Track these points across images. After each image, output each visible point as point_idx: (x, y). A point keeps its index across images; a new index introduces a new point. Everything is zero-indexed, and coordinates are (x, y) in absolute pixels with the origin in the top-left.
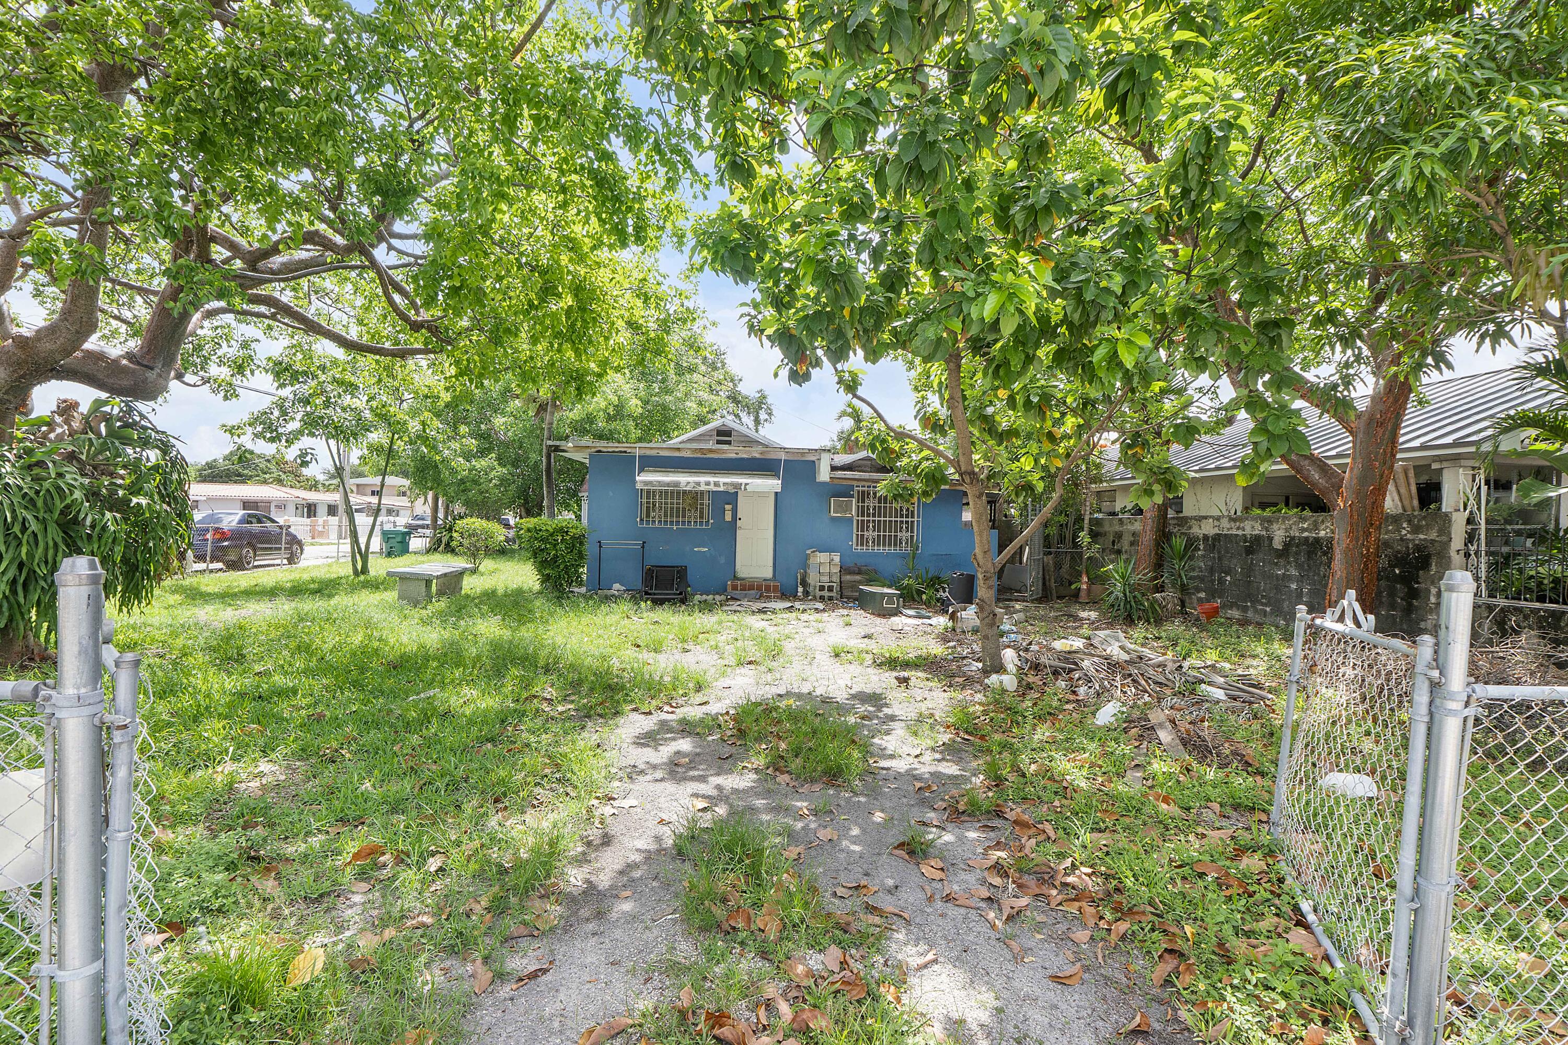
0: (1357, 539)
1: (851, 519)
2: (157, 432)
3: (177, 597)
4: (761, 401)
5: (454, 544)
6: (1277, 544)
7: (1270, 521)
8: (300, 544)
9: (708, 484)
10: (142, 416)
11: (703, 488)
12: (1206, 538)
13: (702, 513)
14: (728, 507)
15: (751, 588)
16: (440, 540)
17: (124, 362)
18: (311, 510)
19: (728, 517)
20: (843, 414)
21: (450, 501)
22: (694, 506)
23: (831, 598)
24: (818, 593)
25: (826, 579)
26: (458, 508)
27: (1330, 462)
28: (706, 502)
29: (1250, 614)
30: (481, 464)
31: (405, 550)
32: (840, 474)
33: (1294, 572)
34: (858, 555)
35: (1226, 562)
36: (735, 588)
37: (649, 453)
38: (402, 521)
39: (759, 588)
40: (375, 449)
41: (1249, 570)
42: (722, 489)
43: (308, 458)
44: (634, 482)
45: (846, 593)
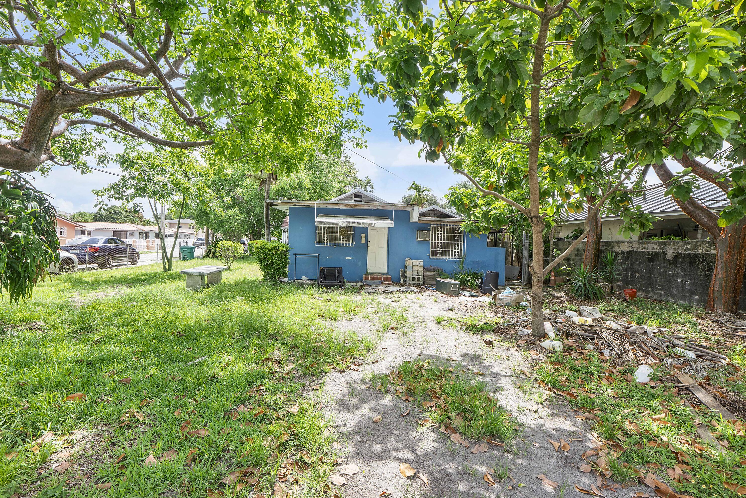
0: (733, 256)
1: (429, 241)
2: (36, 191)
3: (66, 285)
4: (368, 182)
5: (217, 254)
6: (670, 256)
7: (665, 244)
8: (137, 254)
9: (354, 223)
10: (27, 182)
11: (352, 225)
12: (623, 253)
13: (349, 238)
14: (363, 235)
15: (376, 279)
16: (210, 252)
17: (9, 147)
18: (147, 235)
19: (363, 241)
20: (411, 188)
21: (215, 231)
22: (345, 235)
23: (418, 285)
24: (412, 282)
25: (416, 274)
26: (219, 236)
27: (712, 211)
28: (352, 233)
29: (651, 295)
30: (230, 212)
31: (192, 256)
32: (423, 218)
33: (680, 272)
34: (432, 261)
35: (635, 266)
36: (367, 279)
37: (322, 206)
38: (190, 242)
39: (380, 279)
40: (176, 204)
41: (651, 271)
42: (361, 226)
43: (138, 209)
44: (314, 222)
45: (427, 281)
